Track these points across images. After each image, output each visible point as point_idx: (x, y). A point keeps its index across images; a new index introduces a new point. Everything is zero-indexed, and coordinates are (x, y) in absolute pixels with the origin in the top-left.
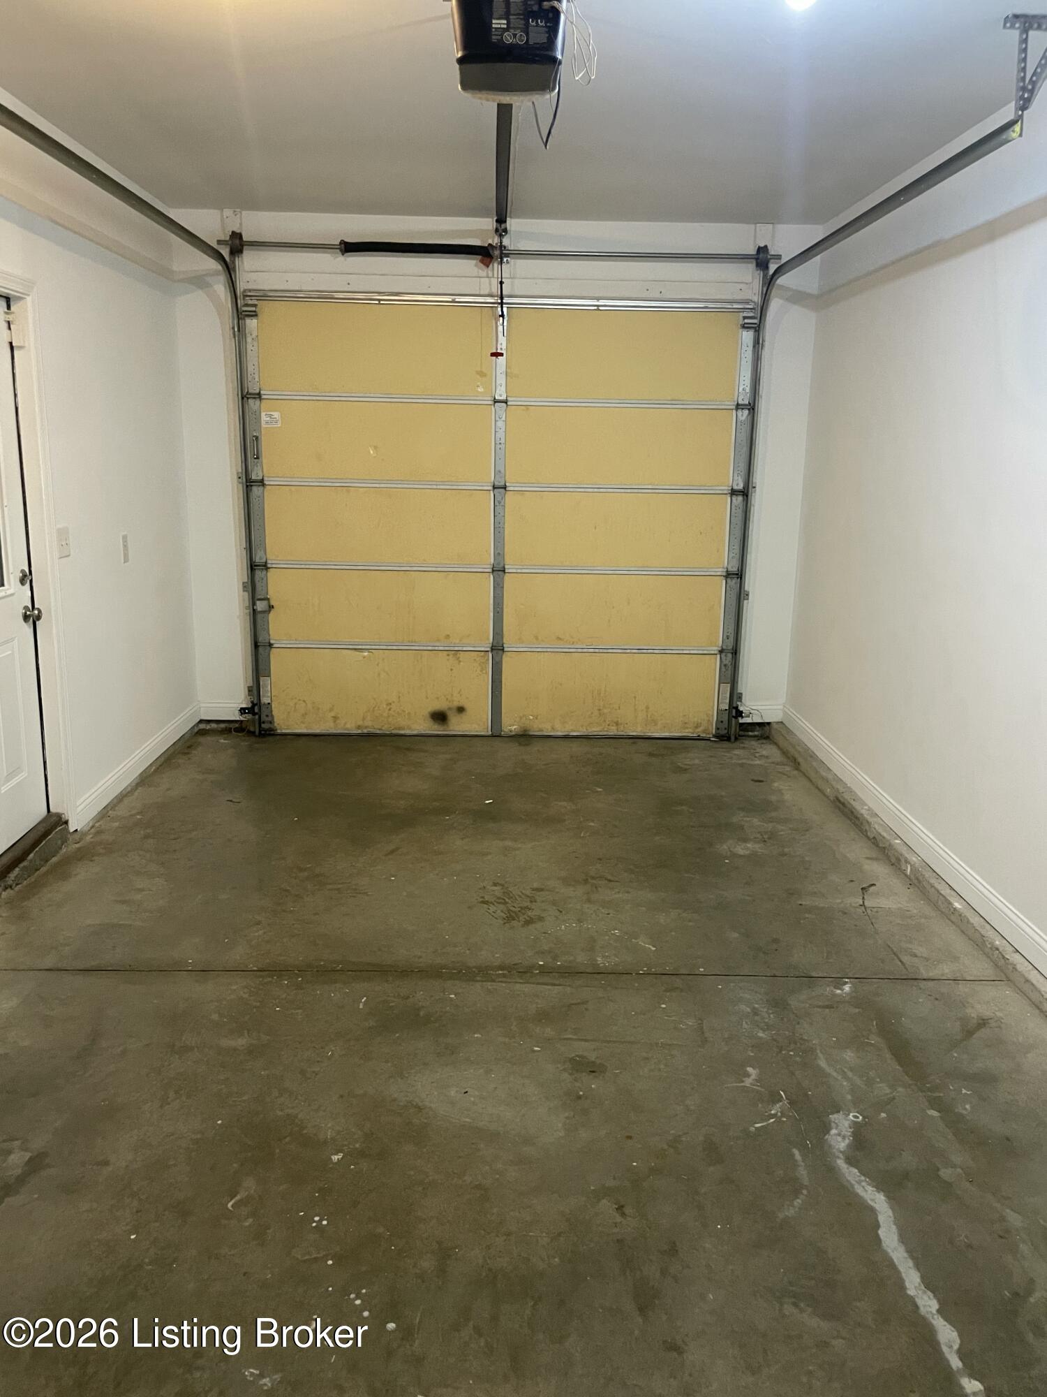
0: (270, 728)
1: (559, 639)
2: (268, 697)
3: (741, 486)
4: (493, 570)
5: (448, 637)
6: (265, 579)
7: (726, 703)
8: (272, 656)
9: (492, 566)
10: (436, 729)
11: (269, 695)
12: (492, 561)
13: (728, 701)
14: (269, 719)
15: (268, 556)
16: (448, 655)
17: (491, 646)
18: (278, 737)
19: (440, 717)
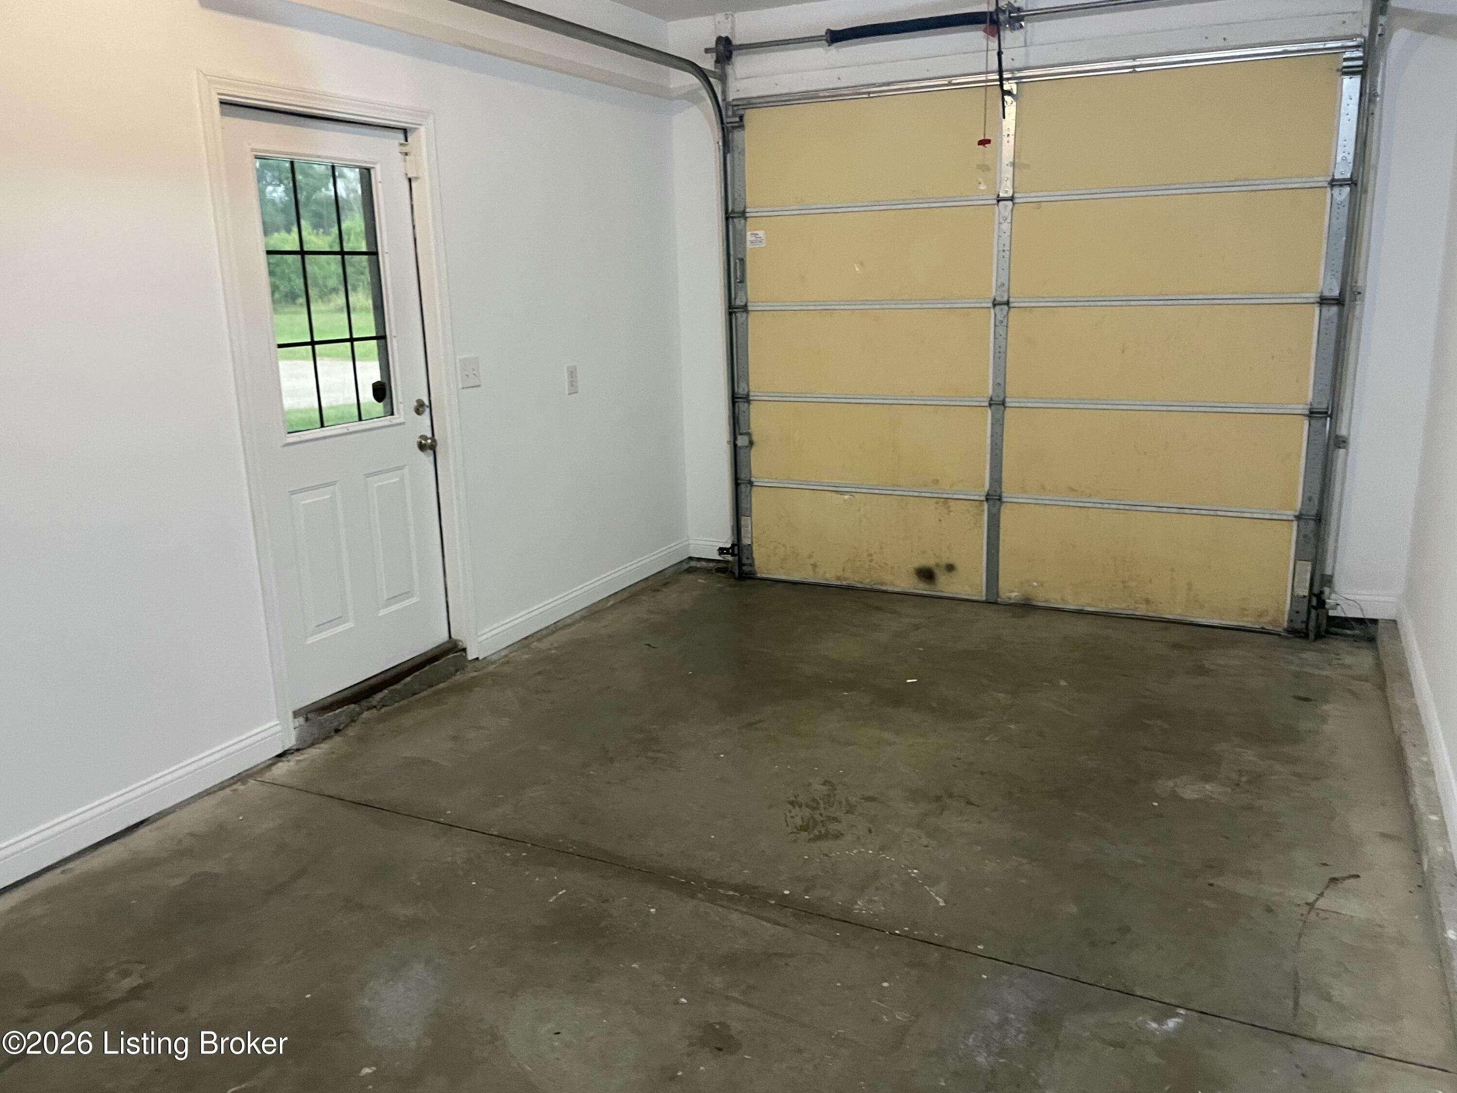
0: (751, 571)
1: (1072, 489)
2: (749, 538)
3: (1336, 293)
4: (990, 405)
5: (936, 481)
6: (747, 413)
7: (1305, 588)
8: (753, 494)
9: (989, 399)
10: (921, 588)
11: (750, 535)
12: (990, 392)
13: (1308, 585)
14: (749, 561)
15: (751, 388)
16: (937, 503)
17: (985, 494)
18: (757, 581)
19: (927, 574)
